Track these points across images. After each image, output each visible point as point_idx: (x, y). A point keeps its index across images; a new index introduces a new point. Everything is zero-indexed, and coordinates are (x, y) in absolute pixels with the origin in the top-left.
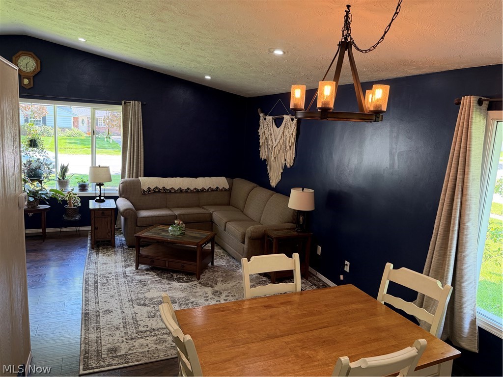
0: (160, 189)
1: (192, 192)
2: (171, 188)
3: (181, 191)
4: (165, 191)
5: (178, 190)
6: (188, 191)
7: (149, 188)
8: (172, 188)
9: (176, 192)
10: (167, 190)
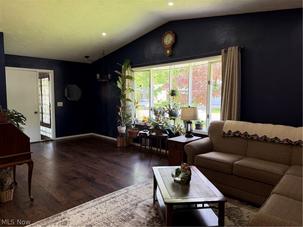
0: (240, 134)
1: (281, 143)
2: (254, 134)
3: (265, 139)
4: (246, 137)
5: (261, 138)
6: (275, 141)
7: (230, 131)
8: (256, 135)
9: (258, 139)
10: (249, 135)
